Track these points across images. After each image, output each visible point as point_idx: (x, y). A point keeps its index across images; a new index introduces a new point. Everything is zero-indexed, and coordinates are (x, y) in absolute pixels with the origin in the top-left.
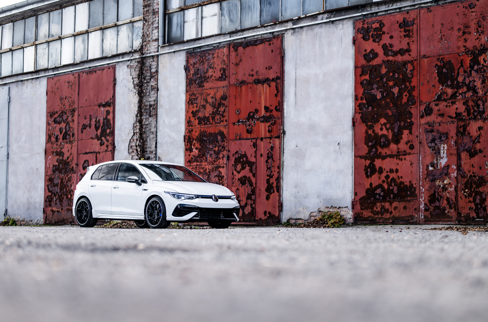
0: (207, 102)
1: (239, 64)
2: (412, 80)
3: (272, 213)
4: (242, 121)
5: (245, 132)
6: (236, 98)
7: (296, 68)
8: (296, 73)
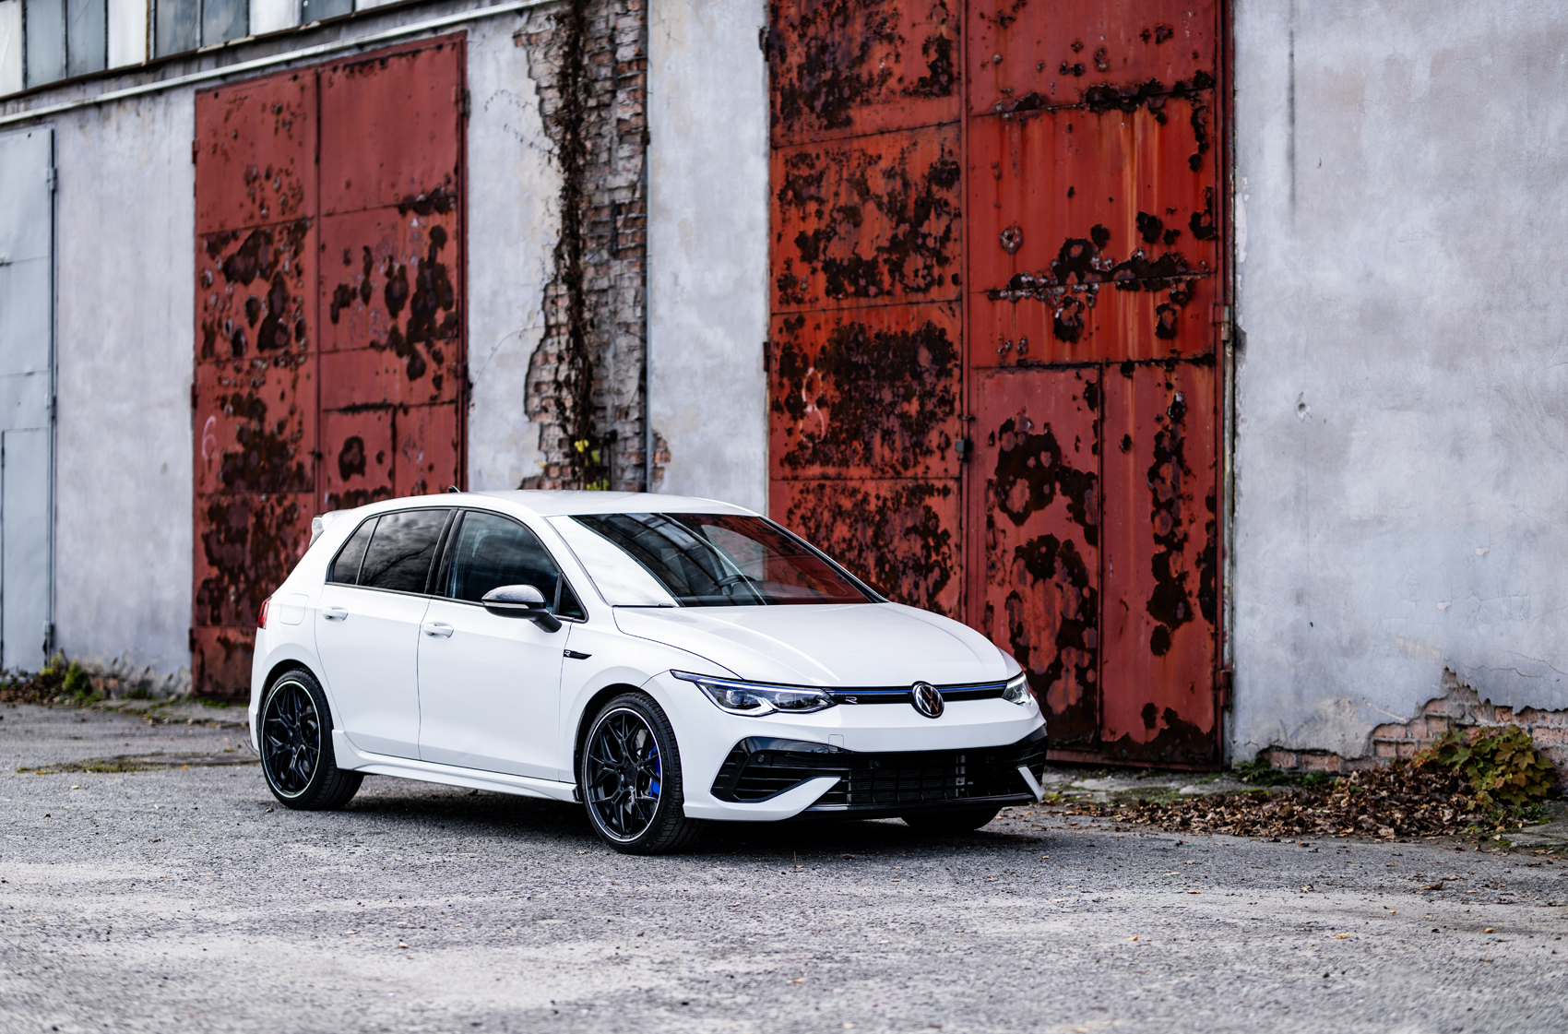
0: (865, 193)
1: (1012, 19)
3: (1182, 716)
4: (1030, 284)
5: (1045, 331)
6: (999, 177)
7: (1292, 34)
8: (1292, 55)
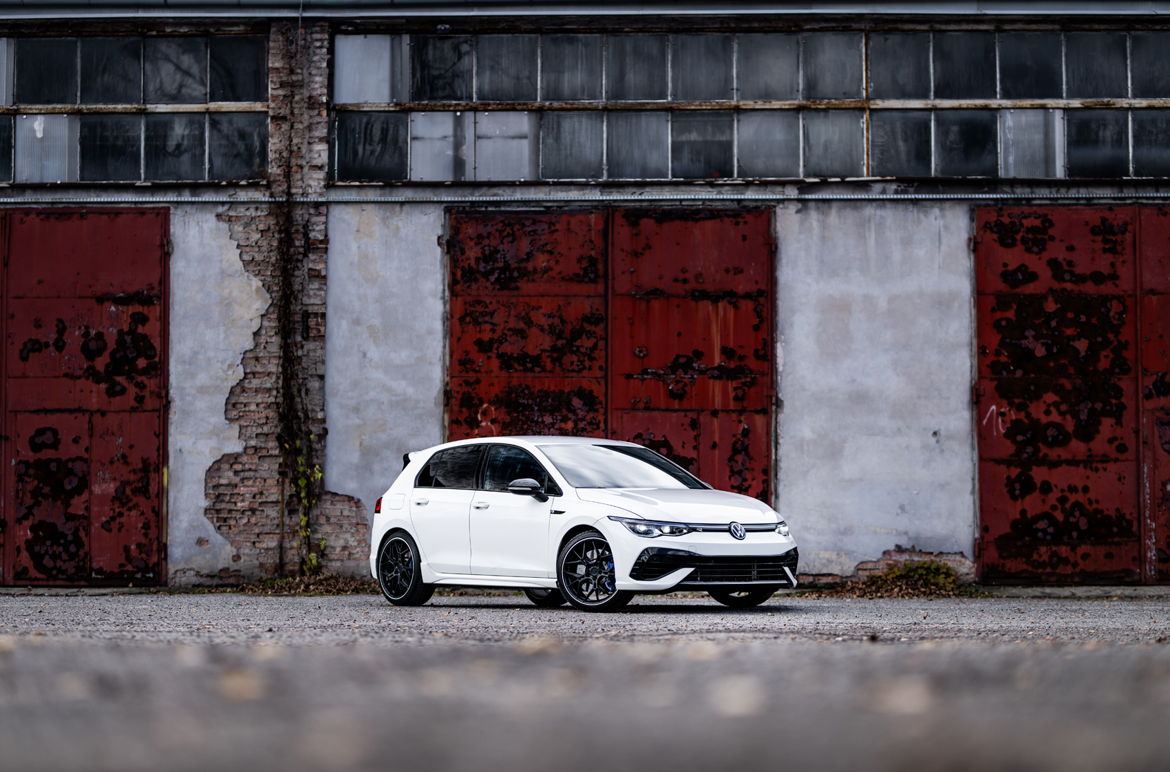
0: (529, 323)
1: (642, 254)
2: (1121, 330)
4: (652, 373)
5: (662, 395)
6: (632, 324)
